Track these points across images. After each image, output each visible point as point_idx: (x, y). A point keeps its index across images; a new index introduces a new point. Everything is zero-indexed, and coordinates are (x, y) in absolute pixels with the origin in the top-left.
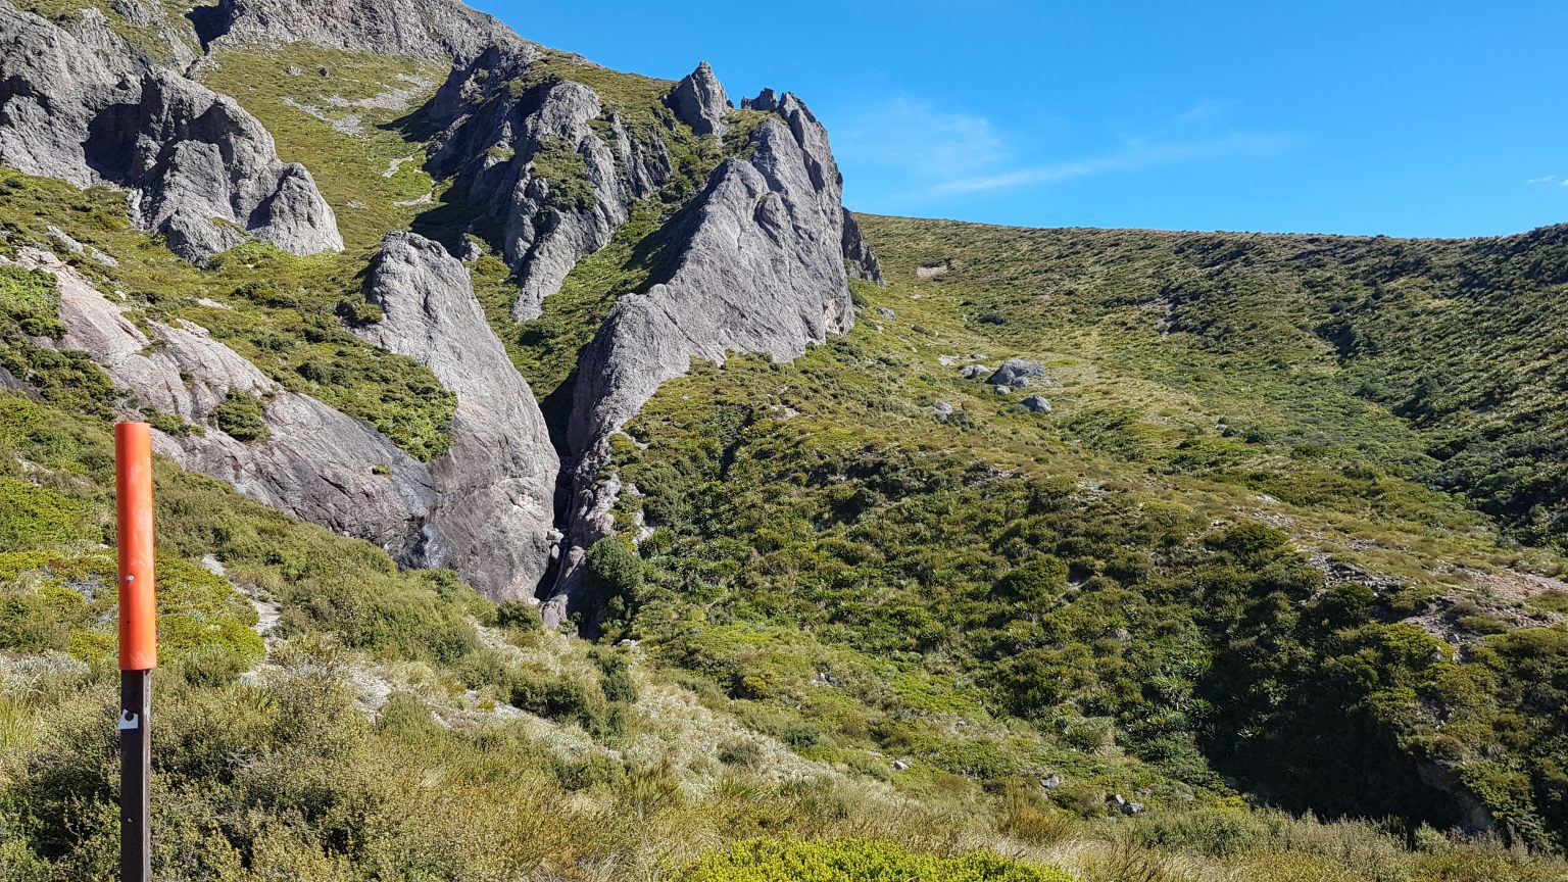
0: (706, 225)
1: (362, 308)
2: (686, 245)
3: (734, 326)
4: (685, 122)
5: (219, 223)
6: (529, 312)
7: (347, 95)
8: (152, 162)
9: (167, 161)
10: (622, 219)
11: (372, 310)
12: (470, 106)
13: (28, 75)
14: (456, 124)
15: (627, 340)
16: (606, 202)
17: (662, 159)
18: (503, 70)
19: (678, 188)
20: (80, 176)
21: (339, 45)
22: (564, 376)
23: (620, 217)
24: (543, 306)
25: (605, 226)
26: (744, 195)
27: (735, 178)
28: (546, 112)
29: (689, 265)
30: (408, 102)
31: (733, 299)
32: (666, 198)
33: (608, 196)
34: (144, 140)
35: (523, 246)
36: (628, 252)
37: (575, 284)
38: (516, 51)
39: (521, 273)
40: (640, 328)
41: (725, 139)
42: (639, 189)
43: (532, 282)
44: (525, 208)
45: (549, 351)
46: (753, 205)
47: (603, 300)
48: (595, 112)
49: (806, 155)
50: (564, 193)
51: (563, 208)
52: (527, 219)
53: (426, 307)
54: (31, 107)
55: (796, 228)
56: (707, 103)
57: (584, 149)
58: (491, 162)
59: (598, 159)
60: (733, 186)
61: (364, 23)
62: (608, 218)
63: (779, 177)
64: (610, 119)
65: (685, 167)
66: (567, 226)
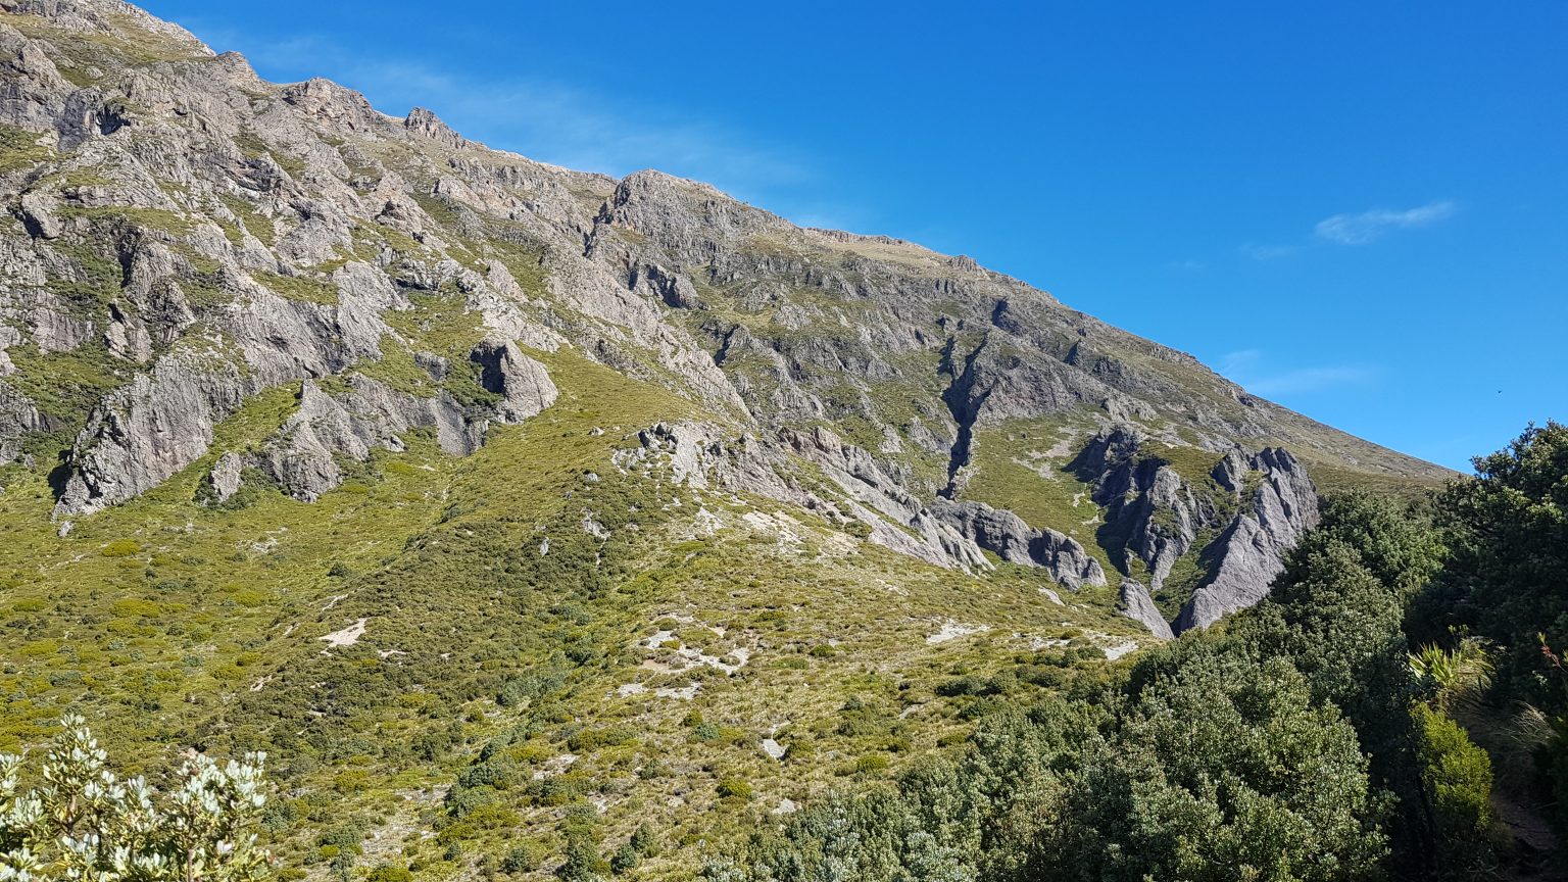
0: (1229, 554)
1: (1121, 604)
2: (1220, 564)
3: (1240, 596)
4: (1222, 484)
5: (1075, 578)
6: (1158, 585)
7: (1039, 449)
8: (1050, 558)
9: (1056, 558)
10: (1193, 538)
11: (1125, 606)
12: (1111, 466)
13: (1011, 533)
14: (1105, 475)
15: (1199, 607)
16: (1186, 533)
17: (1211, 508)
18: (1126, 445)
19: (1219, 522)
20: (1030, 562)
21: (1026, 414)
22: (1176, 615)
23: (1192, 537)
24: (1163, 583)
25: (1186, 543)
26: (1246, 535)
27: (1242, 527)
28: (1155, 488)
29: (1221, 575)
30: (1070, 449)
31: (1240, 586)
32: (1213, 527)
33: (1187, 531)
34: (1047, 552)
35: (1151, 554)
36: (1197, 556)
37: (1175, 572)
38: (1131, 433)
39: (1152, 567)
40: (1204, 603)
41: (1242, 493)
42: (1200, 523)
43: (1157, 572)
44: (1151, 538)
45: (1169, 604)
46: (1251, 538)
47: (1188, 582)
48: (1178, 486)
49: (1282, 501)
50: (1167, 531)
51: (1168, 537)
52: (1152, 543)
53: (1139, 604)
54: (1013, 541)
55: (1275, 542)
56: (1232, 472)
57: (1174, 508)
58: (1127, 502)
59: (1181, 513)
60: (1241, 531)
61: (1037, 398)
62: (1187, 540)
63: (1267, 517)
64: (1185, 489)
65: (1222, 509)
66: (1170, 545)
